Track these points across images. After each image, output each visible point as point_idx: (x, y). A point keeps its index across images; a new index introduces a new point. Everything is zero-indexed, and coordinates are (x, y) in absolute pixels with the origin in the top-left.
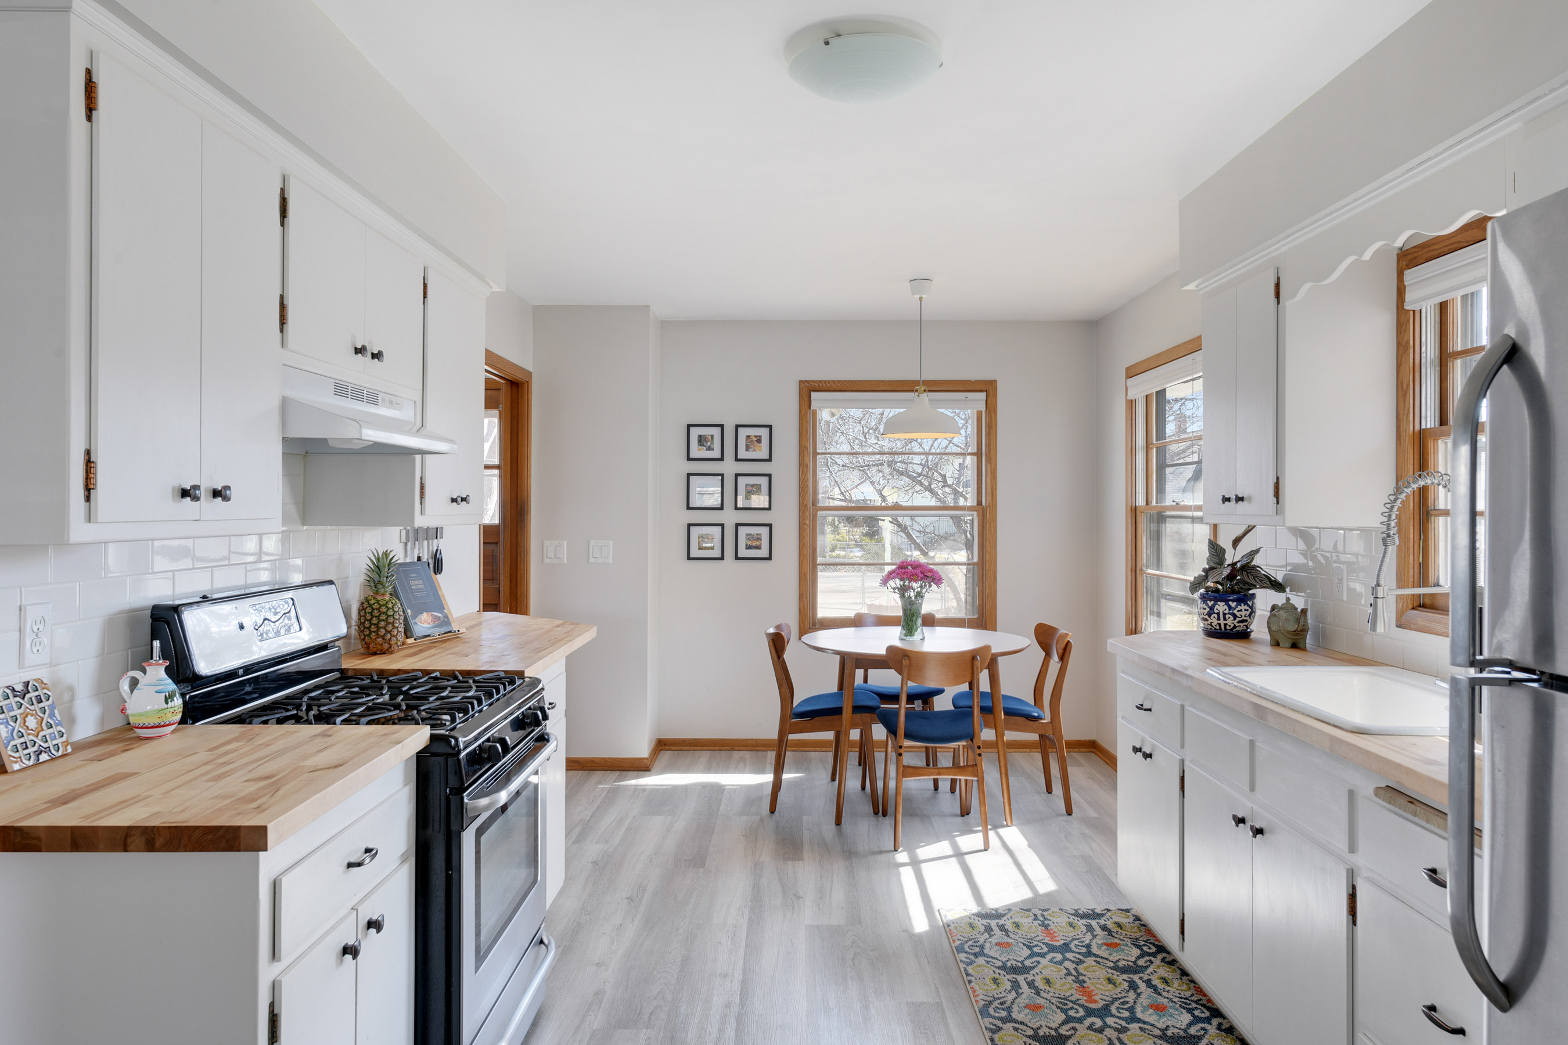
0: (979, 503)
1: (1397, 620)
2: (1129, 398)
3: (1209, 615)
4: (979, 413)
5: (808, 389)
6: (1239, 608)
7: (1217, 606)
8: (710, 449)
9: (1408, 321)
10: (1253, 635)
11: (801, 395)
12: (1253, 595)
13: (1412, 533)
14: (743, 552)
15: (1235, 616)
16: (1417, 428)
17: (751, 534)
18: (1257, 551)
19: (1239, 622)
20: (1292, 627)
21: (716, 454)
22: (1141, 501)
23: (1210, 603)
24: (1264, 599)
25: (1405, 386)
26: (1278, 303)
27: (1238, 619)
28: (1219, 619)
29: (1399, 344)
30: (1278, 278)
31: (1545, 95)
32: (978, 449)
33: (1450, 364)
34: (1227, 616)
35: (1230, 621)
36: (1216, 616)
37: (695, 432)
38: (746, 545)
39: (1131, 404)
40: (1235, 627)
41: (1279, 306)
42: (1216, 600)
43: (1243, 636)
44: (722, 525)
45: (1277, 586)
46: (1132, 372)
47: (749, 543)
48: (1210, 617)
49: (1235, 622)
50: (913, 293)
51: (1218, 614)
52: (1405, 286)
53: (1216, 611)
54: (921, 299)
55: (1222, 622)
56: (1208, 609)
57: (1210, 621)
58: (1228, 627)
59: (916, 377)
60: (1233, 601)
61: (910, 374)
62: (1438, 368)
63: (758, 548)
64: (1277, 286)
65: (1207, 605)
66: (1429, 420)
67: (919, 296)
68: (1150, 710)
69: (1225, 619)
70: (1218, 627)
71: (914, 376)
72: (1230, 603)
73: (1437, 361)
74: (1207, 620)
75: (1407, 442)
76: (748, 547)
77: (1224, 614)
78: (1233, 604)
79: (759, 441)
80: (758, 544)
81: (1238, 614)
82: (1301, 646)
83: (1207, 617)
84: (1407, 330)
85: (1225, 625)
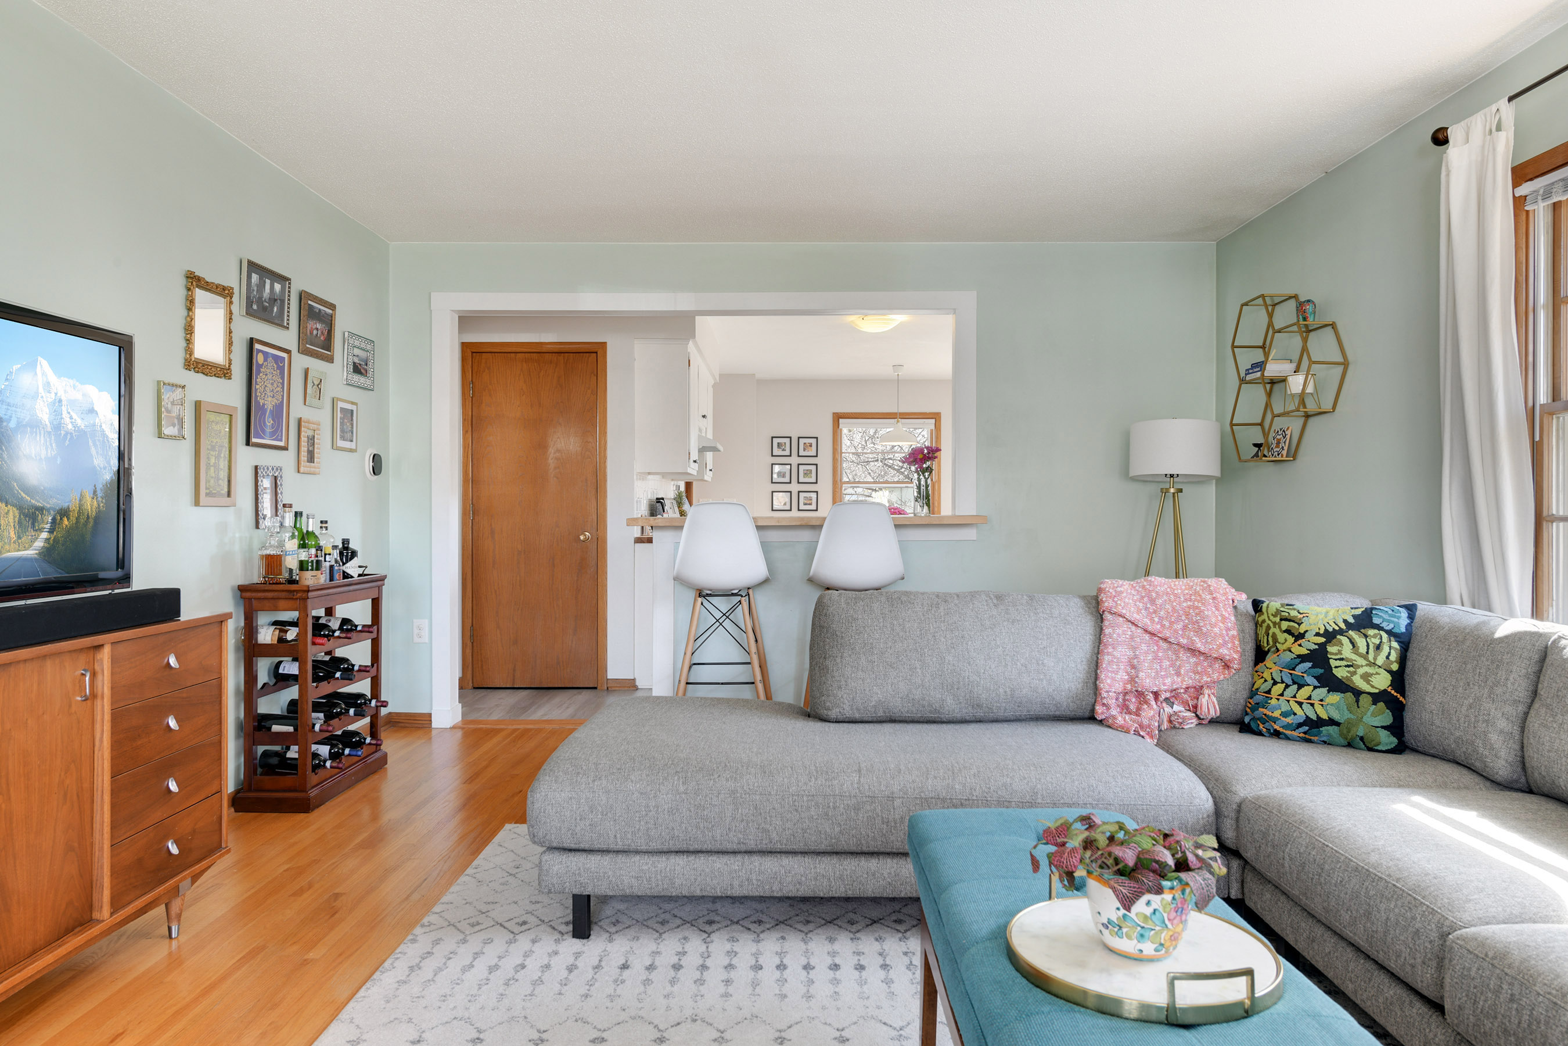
4: (932, 430)
5: (838, 417)
8: (784, 450)
11: (833, 421)
14: (802, 507)
17: (806, 497)
21: (787, 453)
37: (776, 441)
44: (791, 492)
47: (806, 502)
50: (894, 372)
54: (898, 375)
59: (896, 411)
61: (893, 409)
63: (810, 504)
71: (895, 410)
76: (805, 504)
79: (811, 446)
80: (811, 502)
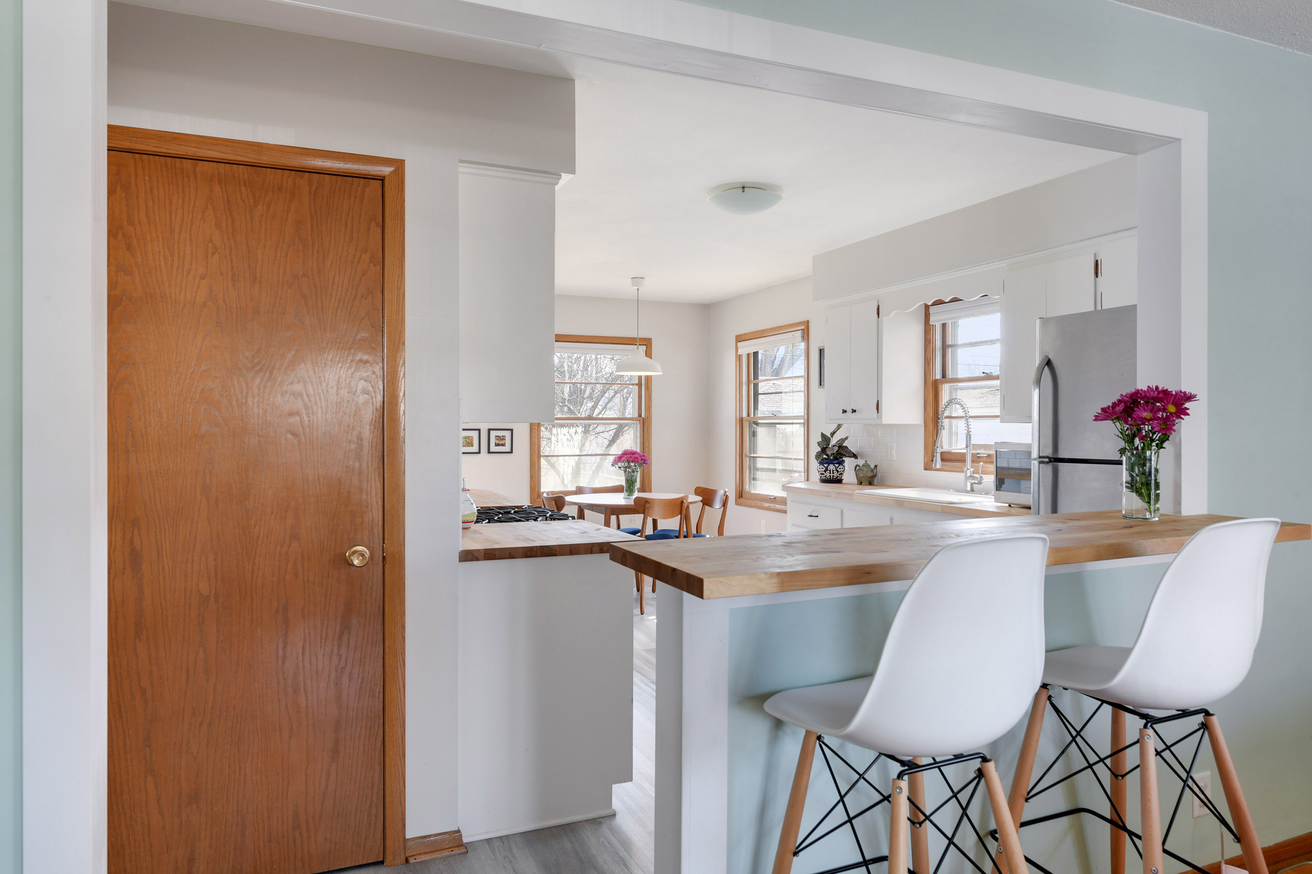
0: (640, 415)
1: (925, 467)
2: (739, 353)
3: (825, 471)
6: (840, 467)
7: (829, 467)
9: (931, 330)
10: (843, 482)
12: (843, 461)
13: (931, 426)
14: (493, 448)
15: (838, 472)
16: (934, 378)
17: (498, 436)
18: (846, 438)
19: (840, 474)
20: (870, 474)
22: (745, 415)
23: (826, 465)
24: (849, 462)
25: (929, 359)
26: (879, 317)
27: (839, 473)
28: (830, 473)
29: (926, 340)
30: (879, 306)
31: (1017, 257)
32: (639, 381)
33: (947, 350)
34: (834, 472)
35: (836, 474)
36: (829, 472)
38: (495, 444)
39: (739, 358)
40: (837, 477)
41: (879, 319)
42: (829, 464)
43: (839, 481)
44: (479, 430)
45: (855, 456)
46: (740, 339)
47: (498, 442)
48: (825, 472)
49: (838, 474)
50: (634, 286)
51: (830, 471)
52: (929, 314)
53: (829, 469)
54: (638, 290)
55: (832, 475)
56: (825, 469)
57: (825, 474)
58: (834, 477)
59: (637, 336)
60: (837, 464)
62: (941, 352)
63: (503, 445)
64: (878, 309)
65: (824, 466)
66: (938, 376)
67: (636, 288)
68: (817, 516)
69: (833, 473)
70: (829, 478)
71: (634, 335)
72: (836, 465)
73: (941, 348)
74: (824, 474)
75: (930, 385)
76: (497, 445)
77: (833, 471)
78: (837, 465)
80: (504, 442)
81: (839, 470)
82: (872, 484)
83: (824, 473)
84: (930, 333)
85: (833, 476)
